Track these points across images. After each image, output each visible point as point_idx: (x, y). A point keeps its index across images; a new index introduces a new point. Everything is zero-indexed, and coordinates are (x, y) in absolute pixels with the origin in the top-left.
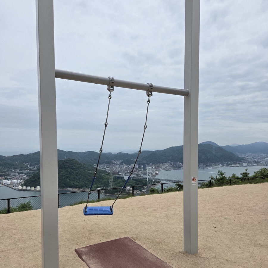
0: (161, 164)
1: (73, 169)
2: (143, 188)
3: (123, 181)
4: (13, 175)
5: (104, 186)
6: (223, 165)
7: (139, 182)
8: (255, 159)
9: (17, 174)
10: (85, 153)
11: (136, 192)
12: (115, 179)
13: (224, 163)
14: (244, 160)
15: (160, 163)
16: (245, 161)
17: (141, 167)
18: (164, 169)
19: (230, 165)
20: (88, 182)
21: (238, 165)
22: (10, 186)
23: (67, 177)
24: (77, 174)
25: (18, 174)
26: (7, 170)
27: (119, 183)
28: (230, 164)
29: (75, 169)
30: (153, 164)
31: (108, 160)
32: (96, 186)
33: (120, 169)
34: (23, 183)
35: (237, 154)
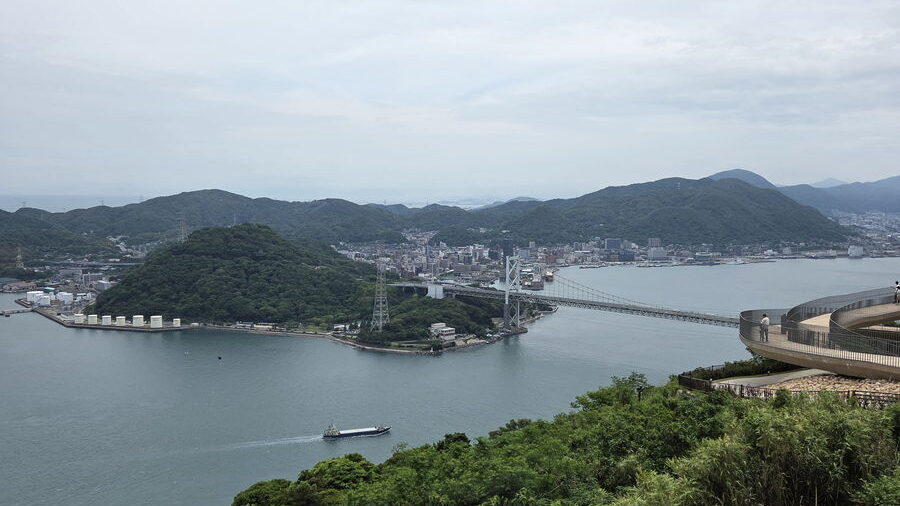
0: (567, 247)
1: (257, 259)
2: (492, 326)
3: (425, 303)
4: (67, 277)
5: (360, 319)
6: (781, 252)
7: (481, 306)
8: (895, 231)
9: (79, 271)
10: (315, 204)
11: (466, 341)
12: (398, 295)
13: (784, 246)
14: (855, 235)
15: (564, 241)
16: (859, 239)
17: (497, 254)
18: (575, 262)
19: (803, 253)
20: (308, 303)
21: (832, 252)
22: (49, 312)
23: (238, 286)
24: (271, 275)
25: (85, 272)
26: (50, 258)
27: (410, 309)
28: (803, 249)
29: (264, 258)
30: (539, 244)
31: (390, 229)
32: (332, 316)
33: (424, 259)
34: (93, 302)
35: (837, 213)
